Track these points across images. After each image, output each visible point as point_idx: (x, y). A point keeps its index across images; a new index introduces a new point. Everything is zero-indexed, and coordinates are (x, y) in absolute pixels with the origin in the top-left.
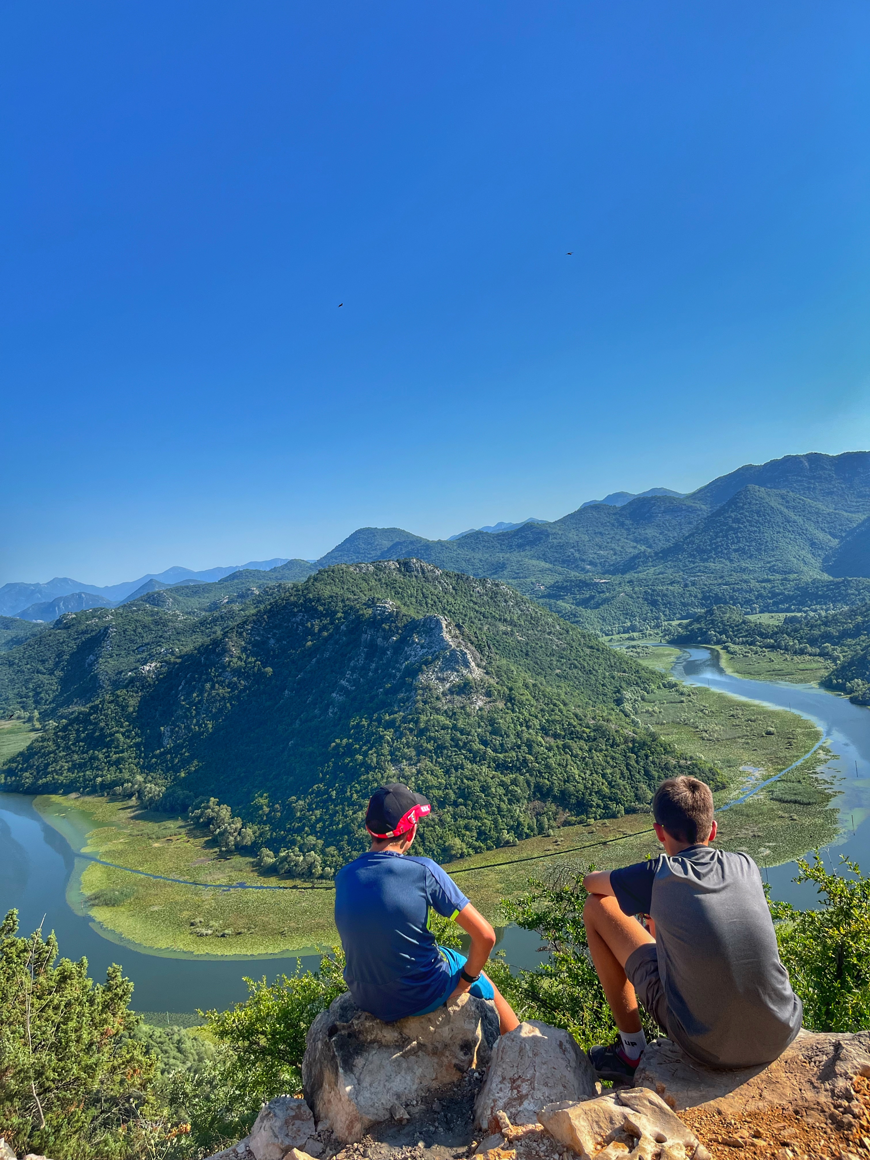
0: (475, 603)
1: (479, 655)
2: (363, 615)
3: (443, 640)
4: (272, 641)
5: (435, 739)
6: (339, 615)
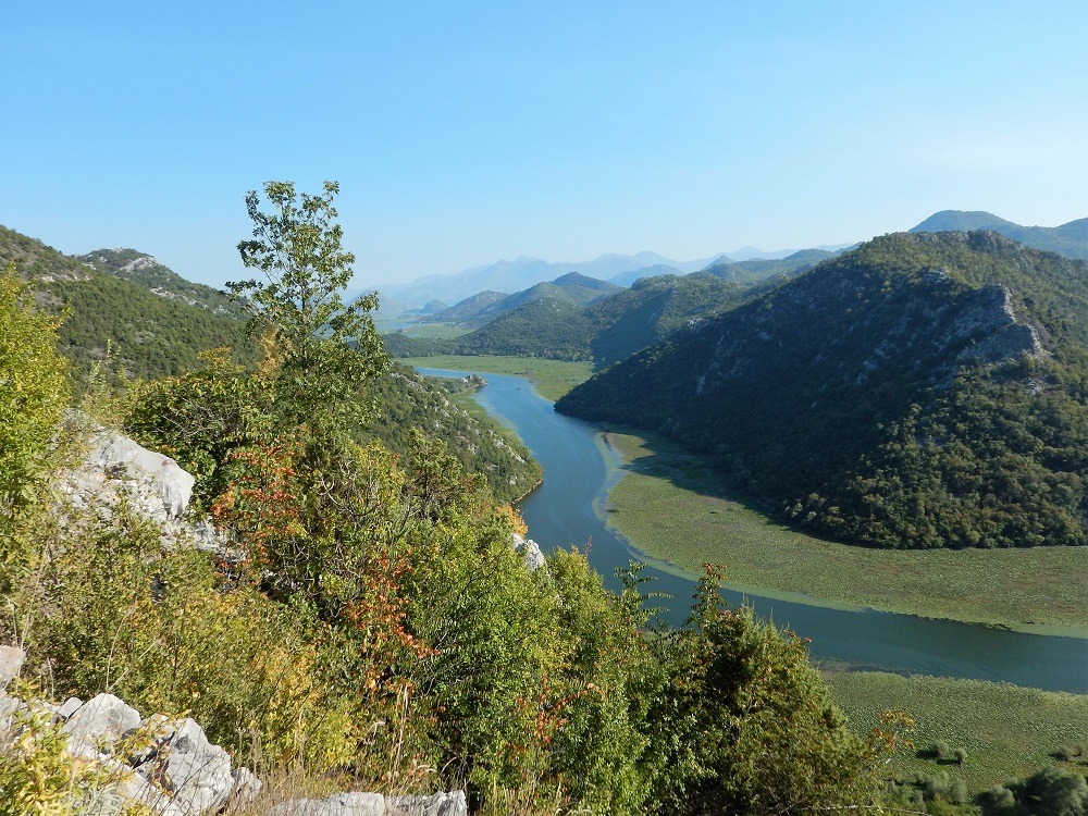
2: (912, 284)
3: (1003, 313)
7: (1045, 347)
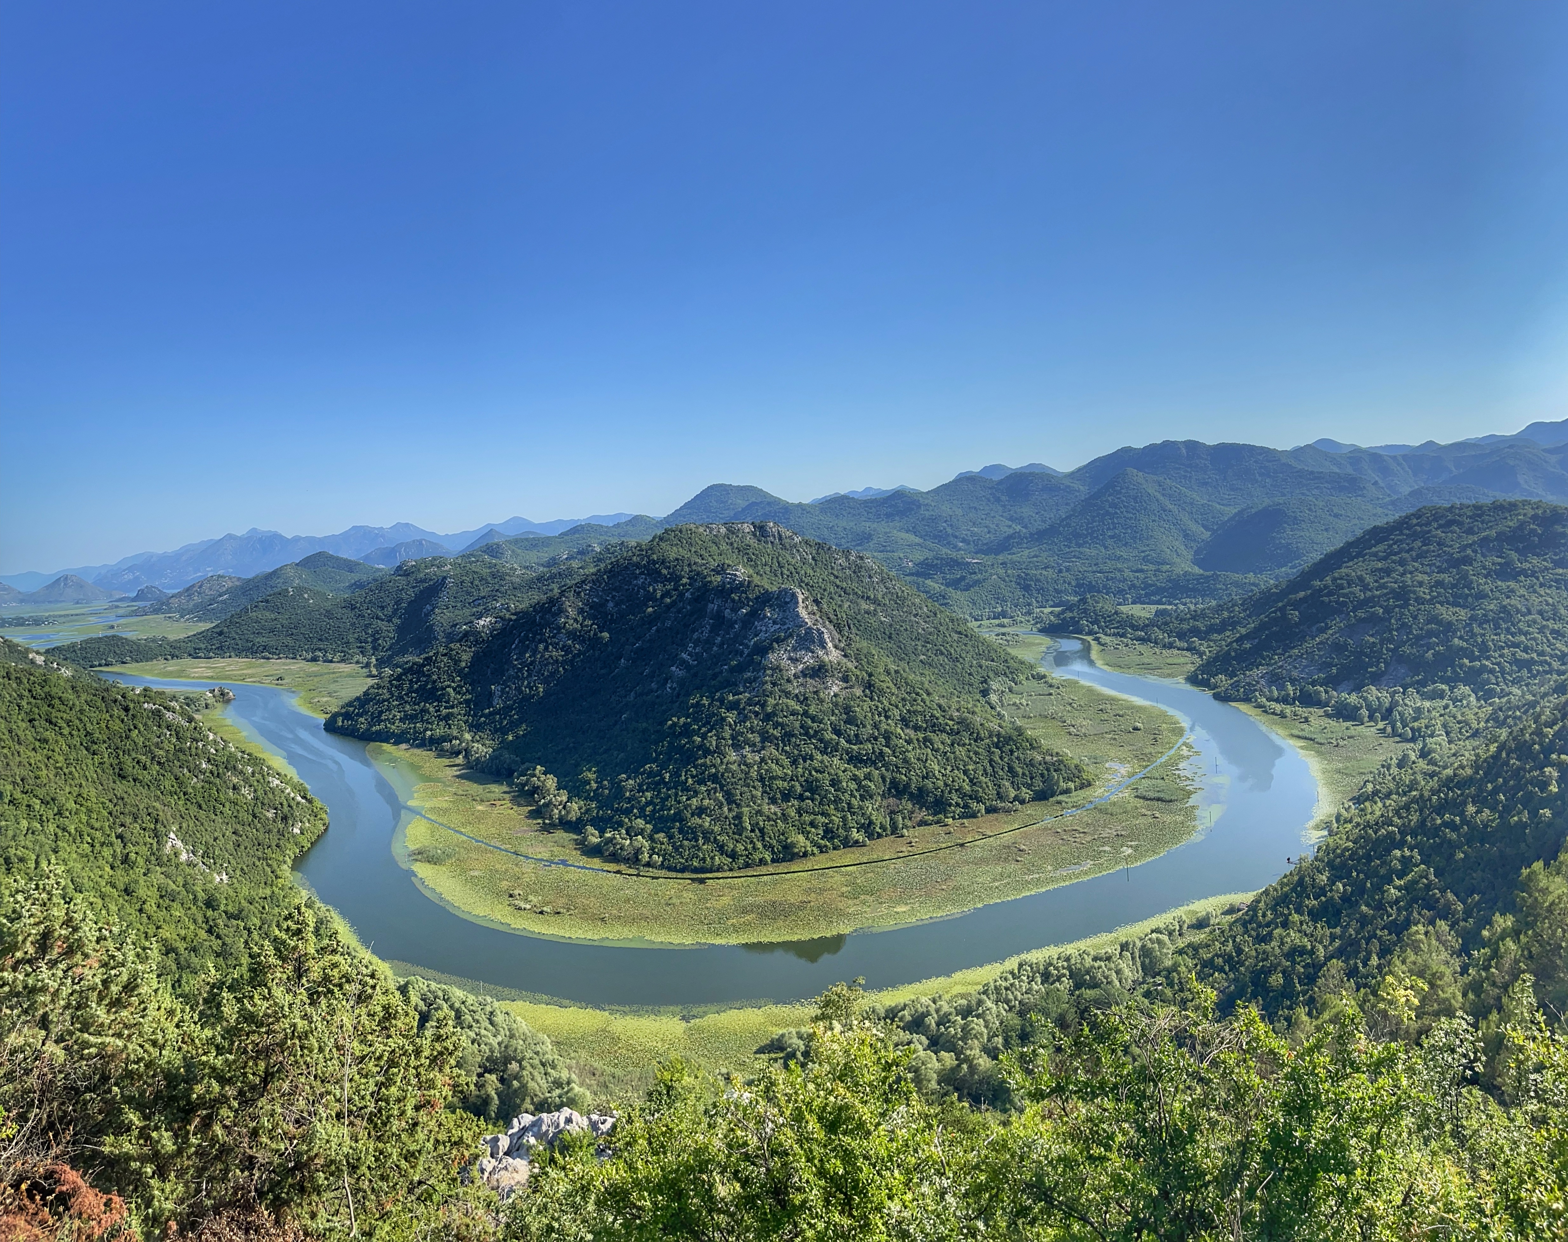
0: (837, 577)
1: (837, 636)
2: (711, 582)
3: (798, 615)
4: (611, 604)
5: (782, 725)
6: (685, 580)
7: (836, 647)
